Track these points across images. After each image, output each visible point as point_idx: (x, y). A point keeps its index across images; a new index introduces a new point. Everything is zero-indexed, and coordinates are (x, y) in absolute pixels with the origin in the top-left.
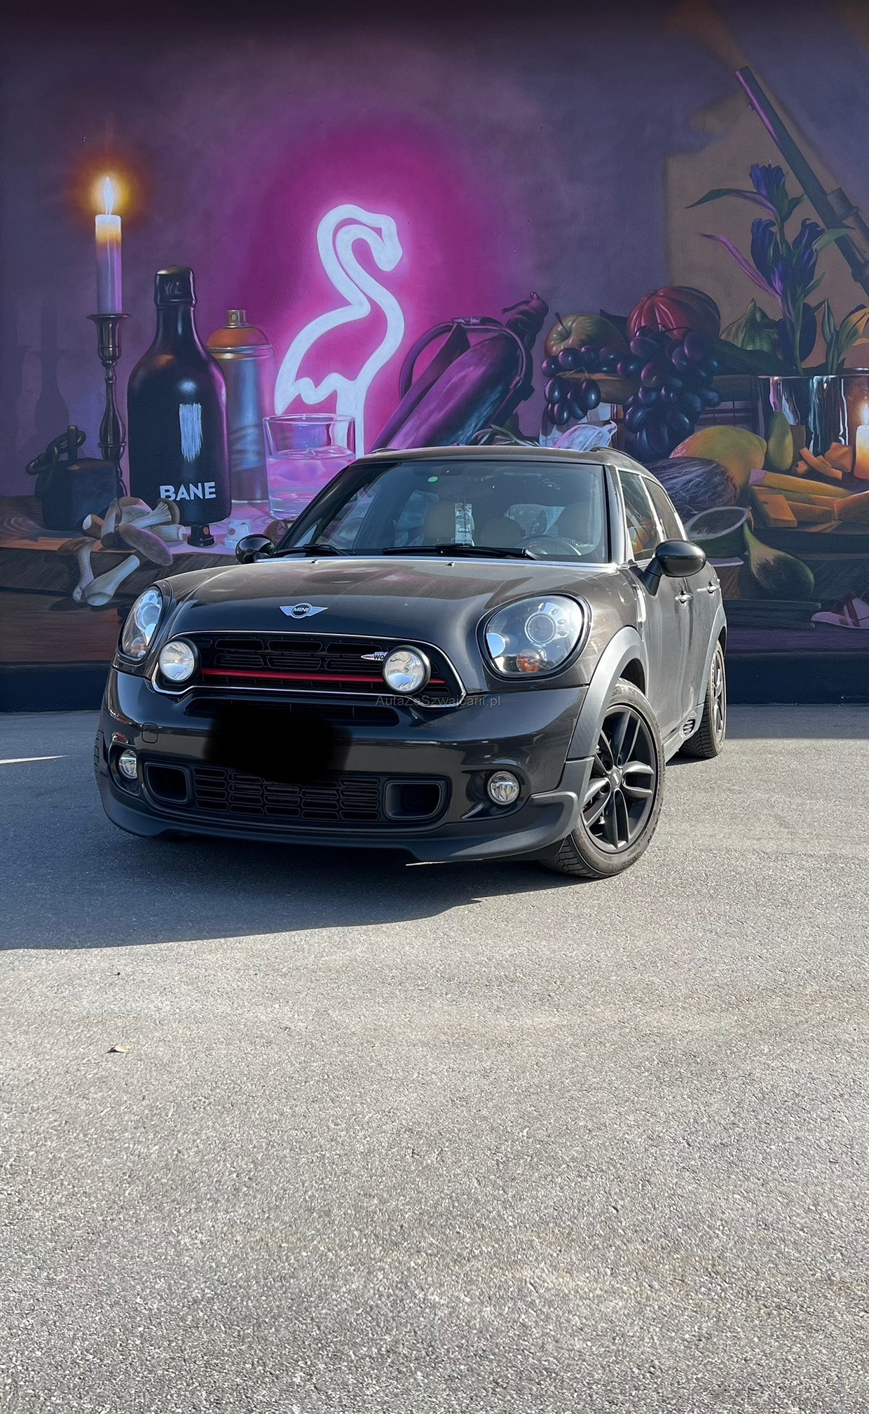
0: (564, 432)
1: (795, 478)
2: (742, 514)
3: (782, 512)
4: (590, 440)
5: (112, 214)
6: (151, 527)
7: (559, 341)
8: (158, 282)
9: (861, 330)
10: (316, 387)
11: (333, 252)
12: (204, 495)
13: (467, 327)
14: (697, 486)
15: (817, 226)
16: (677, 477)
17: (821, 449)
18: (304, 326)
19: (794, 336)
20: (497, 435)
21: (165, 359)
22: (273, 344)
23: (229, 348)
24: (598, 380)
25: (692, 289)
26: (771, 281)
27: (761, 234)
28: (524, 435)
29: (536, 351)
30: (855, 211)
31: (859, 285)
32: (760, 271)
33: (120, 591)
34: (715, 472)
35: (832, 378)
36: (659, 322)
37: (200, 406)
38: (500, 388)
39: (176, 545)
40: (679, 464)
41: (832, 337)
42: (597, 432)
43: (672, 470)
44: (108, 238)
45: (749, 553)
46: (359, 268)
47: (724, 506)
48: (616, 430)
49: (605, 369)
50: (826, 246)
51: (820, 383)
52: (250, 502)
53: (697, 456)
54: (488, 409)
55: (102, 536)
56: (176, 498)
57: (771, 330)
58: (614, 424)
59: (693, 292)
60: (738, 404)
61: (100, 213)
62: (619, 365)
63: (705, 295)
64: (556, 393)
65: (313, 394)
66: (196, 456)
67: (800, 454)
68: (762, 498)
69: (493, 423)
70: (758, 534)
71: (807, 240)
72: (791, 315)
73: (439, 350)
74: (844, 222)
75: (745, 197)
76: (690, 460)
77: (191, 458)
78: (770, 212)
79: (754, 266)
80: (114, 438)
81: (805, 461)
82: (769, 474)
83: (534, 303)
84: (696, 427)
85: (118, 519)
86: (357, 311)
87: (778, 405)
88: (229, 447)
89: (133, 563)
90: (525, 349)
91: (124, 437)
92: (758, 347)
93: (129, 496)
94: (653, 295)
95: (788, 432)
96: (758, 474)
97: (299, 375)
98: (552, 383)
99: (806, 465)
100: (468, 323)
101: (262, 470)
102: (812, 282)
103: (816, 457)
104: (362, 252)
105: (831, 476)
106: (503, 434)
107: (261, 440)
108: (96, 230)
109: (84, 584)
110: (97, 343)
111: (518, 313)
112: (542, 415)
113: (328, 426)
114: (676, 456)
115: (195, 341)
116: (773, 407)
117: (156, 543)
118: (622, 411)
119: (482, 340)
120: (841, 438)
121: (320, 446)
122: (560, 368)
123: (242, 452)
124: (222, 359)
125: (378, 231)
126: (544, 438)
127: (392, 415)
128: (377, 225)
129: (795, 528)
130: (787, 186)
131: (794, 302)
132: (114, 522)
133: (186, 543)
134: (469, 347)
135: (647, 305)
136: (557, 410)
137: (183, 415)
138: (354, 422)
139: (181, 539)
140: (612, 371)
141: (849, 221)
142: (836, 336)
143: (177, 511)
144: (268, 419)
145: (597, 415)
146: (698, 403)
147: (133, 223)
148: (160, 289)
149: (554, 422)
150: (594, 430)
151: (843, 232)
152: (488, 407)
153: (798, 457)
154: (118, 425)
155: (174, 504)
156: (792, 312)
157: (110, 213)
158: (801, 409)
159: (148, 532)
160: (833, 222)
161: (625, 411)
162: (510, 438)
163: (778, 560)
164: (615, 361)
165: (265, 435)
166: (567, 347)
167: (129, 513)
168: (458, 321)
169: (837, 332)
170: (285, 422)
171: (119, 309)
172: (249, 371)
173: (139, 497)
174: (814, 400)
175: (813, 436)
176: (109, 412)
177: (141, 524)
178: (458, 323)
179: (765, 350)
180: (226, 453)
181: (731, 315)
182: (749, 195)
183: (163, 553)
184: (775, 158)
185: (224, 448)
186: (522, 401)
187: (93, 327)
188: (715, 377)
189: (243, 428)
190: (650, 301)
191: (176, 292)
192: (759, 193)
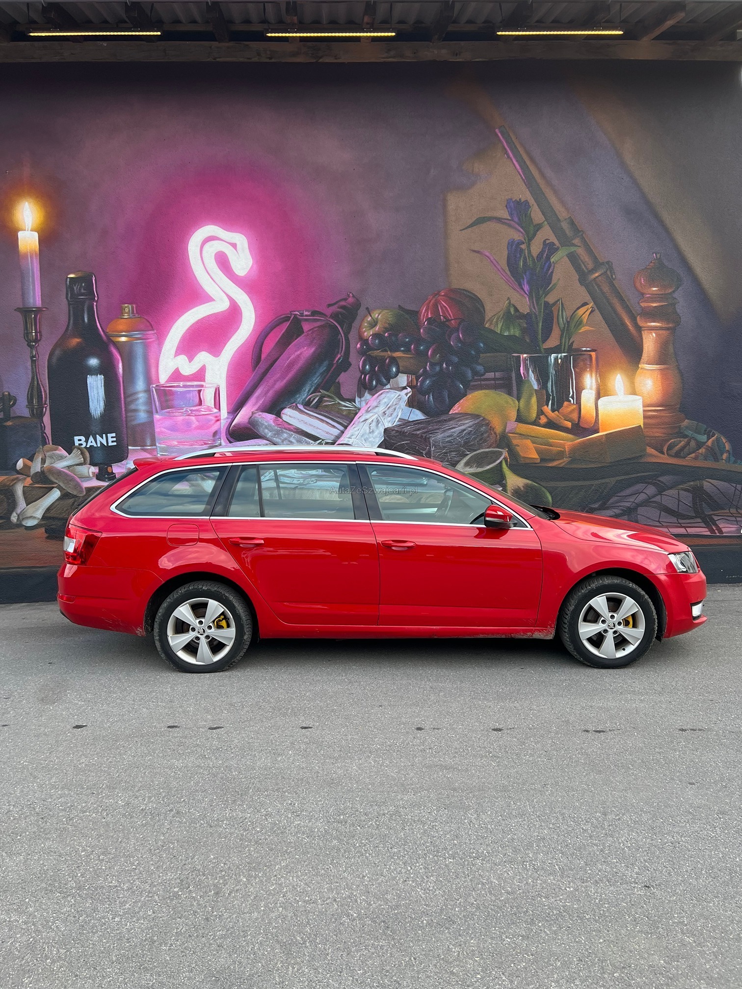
0: (374, 395)
1: (538, 427)
2: (501, 454)
3: (530, 452)
4: (393, 400)
5: (31, 231)
6: (69, 467)
7: (368, 328)
8: (68, 283)
9: (585, 321)
10: (190, 362)
11: (200, 261)
12: (107, 443)
13: (301, 318)
14: (469, 434)
15: (553, 244)
16: (454, 428)
17: (557, 407)
18: (180, 316)
19: (538, 326)
20: (324, 397)
21: (75, 341)
22: (157, 330)
23: (124, 333)
24: (398, 357)
25: (466, 291)
26: (521, 285)
27: (515, 251)
28: (344, 397)
29: (353, 336)
30: (580, 234)
31: (583, 288)
32: (513, 277)
33: (46, 515)
34: (482, 423)
35: (564, 356)
36: (441, 314)
37: (103, 377)
38: (326, 363)
39: (88, 480)
40: (456, 418)
41: (565, 326)
42: (397, 395)
43: (451, 422)
44: (29, 248)
45: (507, 483)
46: (220, 272)
47: (488, 448)
48: (410, 394)
49: (402, 349)
50: (560, 258)
51: (556, 359)
52: (142, 448)
53: (469, 412)
54: (318, 378)
55: (31, 474)
56: (87, 445)
57: (521, 321)
58: (409, 389)
59: (465, 292)
60: (498, 375)
61: (22, 230)
62: (412, 346)
63: (474, 294)
64: (367, 367)
65: (188, 368)
66: (101, 414)
67: (542, 411)
68: (515, 442)
69: (322, 389)
70: (512, 468)
71: (547, 254)
72: (535, 310)
73: (281, 335)
74: (573, 242)
75: (503, 223)
76: (464, 415)
77: (97, 415)
78: (521, 235)
79: (509, 273)
80: (38, 401)
81: (545, 415)
82: (520, 425)
83: (351, 300)
84: (468, 391)
85: (43, 461)
86: (220, 306)
87: (526, 375)
88: (125, 407)
89: (56, 494)
90: (344, 334)
91: (46, 401)
92: (512, 333)
93: (51, 444)
94: (436, 294)
95: (532, 394)
96: (512, 425)
97: (177, 354)
98: (364, 359)
99: (546, 418)
100: (302, 315)
101: (151, 424)
102: (551, 286)
103: (553, 412)
104: (223, 262)
105: (564, 426)
106: (329, 397)
107: (150, 401)
108: (19, 243)
109: (19, 510)
110: (23, 329)
111: (338, 308)
112: (357, 382)
113: (199, 391)
114: (454, 412)
115: (98, 328)
116: (523, 376)
117: (73, 479)
118: (415, 380)
119: (312, 327)
120: (570, 399)
121: (195, 406)
122: (370, 348)
123: (136, 411)
124: (119, 342)
125: (234, 246)
126: (359, 400)
127: (247, 384)
128: (233, 241)
129: (538, 463)
130: (532, 215)
131: (538, 300)
132: (40, 464)
133: (95, 478)
134: (303, 332)
135: (432, 301)
136: (368, 379)
137: (90, 383)
138: (219, 388)
139: (91, 476)
140: (408, 350)
141: (576, 241)
142: (568, 325)
143: (88, 455)
144: (154, 386)
145: (397, 383)
146: (469, 374)
147: (48, 238)
148: (70, 288)
149: (366, 388)
150: (395, 394)
151: (573, 249)
152: (317, 378)
153: (541, 412)
154: (41, 392)
155: (85, 450)
156: (536, 307)
157: (29, 230)
158: (543, 377)
159: (66, 471)
160: (566, 241)
161: (417, 380)
162: (335, 400)
163: (526, 486)
164: (409, 343)
165: (152, 399)
166: (375, 332)
167: (51, 457)
168: (295, 313)
169: (568, 322)
170: (167, 388)
171: (39, 303)
172: (139, 350)
173: (58, 445)
174: (552, 371)
175: (551, 398)
176: (33, 381)
177: (60, 465)
178: (293, 314)
179: (517, 335)
180: (124, 412)
181: (493, 310)
182: (506, 221)
183: (78, 486)
184: (523, 194)
185: (122, 408)
186: (343, 373)
187: (19, 317)
188: (481, 355)
189: (136, 393)
190: (434, 299)
191: (83, 291)
192: (512, 220)
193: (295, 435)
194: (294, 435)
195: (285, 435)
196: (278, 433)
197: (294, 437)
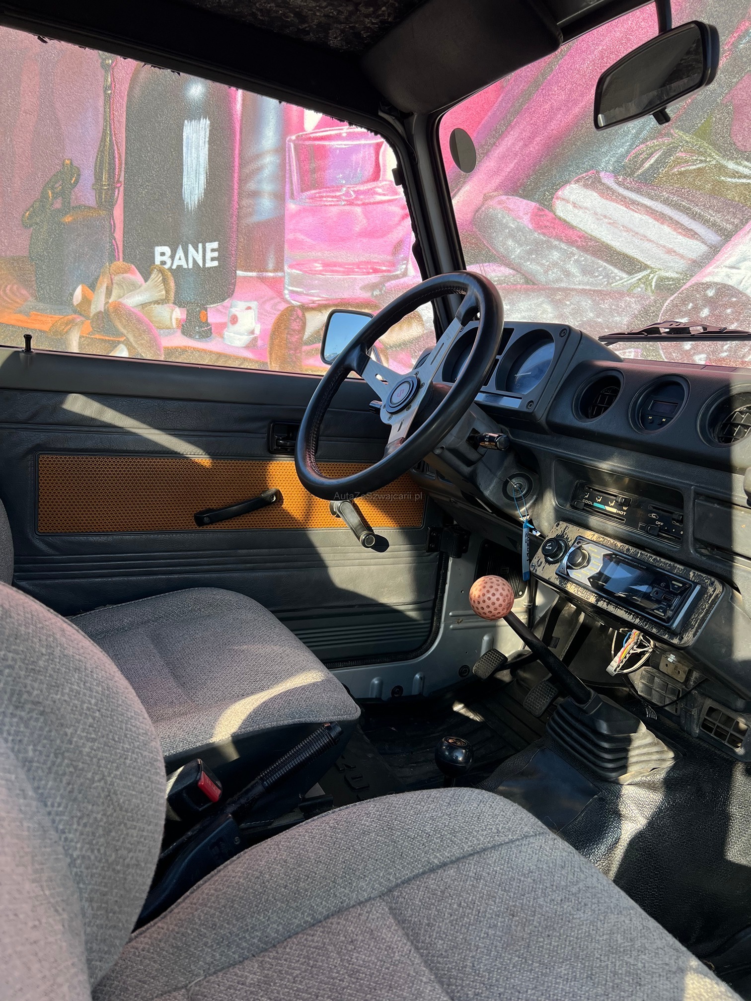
6: (144, 305)
12: (204, 261)
37: (208, 122)
39: (169, 335)
52: (260, 274)
55: (92, 315)
56: (172, 264)
66: (198, 201)
77: (193, 203)
80: (109, 177)
85: (109, 292)
88: (239, 187)
91: (119, 175)
93: (121, 260)
101: (279, 222)
106: (692, 147)
107: (282, 173)
113: (378, 147)
123: (256, 194)
132: (104, 297)
133: (179, 332)
137: (188, 138)
143: (172, 284)
154: (114, 158)
155: (169, 274)
159: (139, 313)
167: (120, 285)
170: (317, 143)
173: (133, 263)
176: (105, 138)
177: (133, 301)
180: (236, 198)
185: (233, 189)
193: (580, 256)
194: (577, 254)
195: (556, 255)
196: (537, 250)
197: (576, 261)
